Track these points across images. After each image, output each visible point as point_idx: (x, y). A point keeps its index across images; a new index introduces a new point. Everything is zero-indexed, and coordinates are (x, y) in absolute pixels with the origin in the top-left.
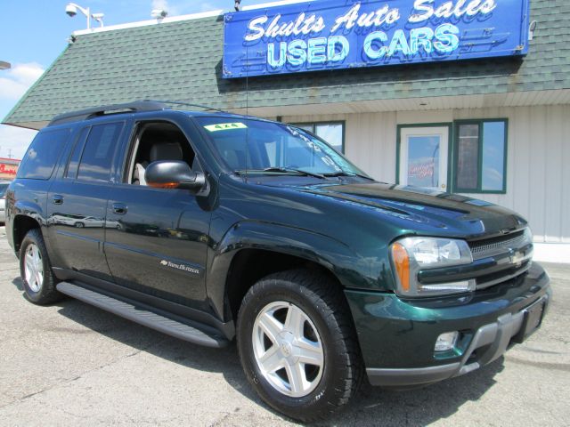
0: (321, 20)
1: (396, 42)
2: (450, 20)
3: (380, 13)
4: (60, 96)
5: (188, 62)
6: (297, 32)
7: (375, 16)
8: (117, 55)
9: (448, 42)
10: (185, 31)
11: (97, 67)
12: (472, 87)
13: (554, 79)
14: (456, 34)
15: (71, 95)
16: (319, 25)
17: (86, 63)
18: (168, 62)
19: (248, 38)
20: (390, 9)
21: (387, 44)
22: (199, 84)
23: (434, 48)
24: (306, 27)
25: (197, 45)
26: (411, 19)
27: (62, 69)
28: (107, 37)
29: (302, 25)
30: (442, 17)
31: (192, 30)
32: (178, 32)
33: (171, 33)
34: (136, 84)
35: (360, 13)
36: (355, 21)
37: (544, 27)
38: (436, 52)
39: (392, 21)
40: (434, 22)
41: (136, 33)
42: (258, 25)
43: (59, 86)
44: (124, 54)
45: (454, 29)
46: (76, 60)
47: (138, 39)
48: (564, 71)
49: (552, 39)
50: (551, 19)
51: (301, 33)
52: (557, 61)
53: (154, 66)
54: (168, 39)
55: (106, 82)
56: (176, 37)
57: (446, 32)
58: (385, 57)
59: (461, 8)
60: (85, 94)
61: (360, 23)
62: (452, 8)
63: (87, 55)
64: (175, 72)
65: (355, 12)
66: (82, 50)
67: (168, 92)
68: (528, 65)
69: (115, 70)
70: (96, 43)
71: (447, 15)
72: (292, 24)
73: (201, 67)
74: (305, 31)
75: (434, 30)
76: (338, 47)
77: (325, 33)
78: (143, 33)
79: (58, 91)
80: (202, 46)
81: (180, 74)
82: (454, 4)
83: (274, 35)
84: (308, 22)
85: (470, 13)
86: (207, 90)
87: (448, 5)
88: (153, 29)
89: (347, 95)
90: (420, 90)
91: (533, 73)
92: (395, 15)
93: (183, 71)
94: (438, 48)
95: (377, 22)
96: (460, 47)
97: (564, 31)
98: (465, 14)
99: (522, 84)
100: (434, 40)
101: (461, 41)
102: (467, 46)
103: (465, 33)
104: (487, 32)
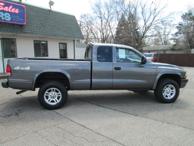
2: (8, 12)
9: (8, 18)
13: (31, 32)
14: (10, 17)
30: (5, 11)
38: (5, 20)
45: (9, 15)
48: (32, 30)
52: (30, 28)
57: (7, 15)
59: (11, 10)
62: (8, 9)
71: (7, 10)
75: (4, 14)
82: (9, 8)
85: (13, 12)
87: (7, 8)
91: (27, 30)
94: (6, 19)
96: (11, 20)
97: (30, 21)
98: (11, 12)
99: (25, 32)
100: (4, 16)
101: (11, 19)
102: (13, 20)
103: (12, 17)
104: (17, 18)
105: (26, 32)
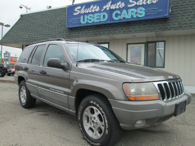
0: (98, 7)
1: (123, 14)
2: (143, 6)
3: (118, 4)
4: (16, 35)
5: (56, 23)
6: (90, 12)
7: (117, 5)
8: (34, 21)
9: (141, 13)
10: (56, 13)
11: (28, 25)
12: (150, 29)
13: (179, 26)
14: (144, 11)
15: (19, 35)
16: (98, 9)
17: (25, 24)
18: (50, 23)
19: (75, 14)
20: (121, 3)
21: (120, 15)
22: (59, 30)
23: (136, 16)
24: (93, 10)
25: (60, 17)
26: (129, 6)
27: (17, 26)
28: (32, 15)
29: (92, 9)
30: (139, 5)
31: (59, 12)
32: (54, 13)
33: (52, 13)
34: (39, 31)
35: (111, 4)
36: (110, 7)
37: (176, 8)
38: (137, 17)
39: (122, 7)
40: (136, 7)
41: (41, 14)
42: (78, 9)
43: (16, 32)
44: (37, 21)
45: (144, 9)
46: (22, 23)
47: (42, 15)
48: (183, 23)
49: (179, 12)
50: (179, 5)
51: (92, 12)
52: (180, 20)
53: (45, 25)
54: (51, 15)
55: (30, 30)
56: (53, 15)
57: (141, 10)
58: (120, 20)
59: (146, 2)
60: (23, 34)
61: (112, 8)
62: (143, 2)
63: (25, 21)
64: (52, 26)
65: (110, 4)
66: (24, 20)
67: (49, 33)
68: (170, 21)
69: (33, 26)
70: (28, 17)
71: (141, 4)
72: (89, 9)
73: (60, 24)
74: (93, 11)
75: (136, 9)
76: (104, 16)
77: (100, 12)
78: (43, 13)
79: (15, 33)
80: (61, 17)
81: (53, 27)
83: (83, 13)
84: (94, 8)
85: (149, 3)
86: (62, 32)
87: (141, 1)
88: (46, 12)
89: (107, 33)
90: (132, 31)
91: (171, 24)
92: (123, 5)
93: (55, 26)
95: (117, 7)
96: (146, 15)
97: (183, 9)
98: (147, 4)
99: (167, 28)
100: (136, 13)
101: (146, 13)
102: (148, 15)
103: (147, 10)
104: (155, 10)
105: (169, 27)
